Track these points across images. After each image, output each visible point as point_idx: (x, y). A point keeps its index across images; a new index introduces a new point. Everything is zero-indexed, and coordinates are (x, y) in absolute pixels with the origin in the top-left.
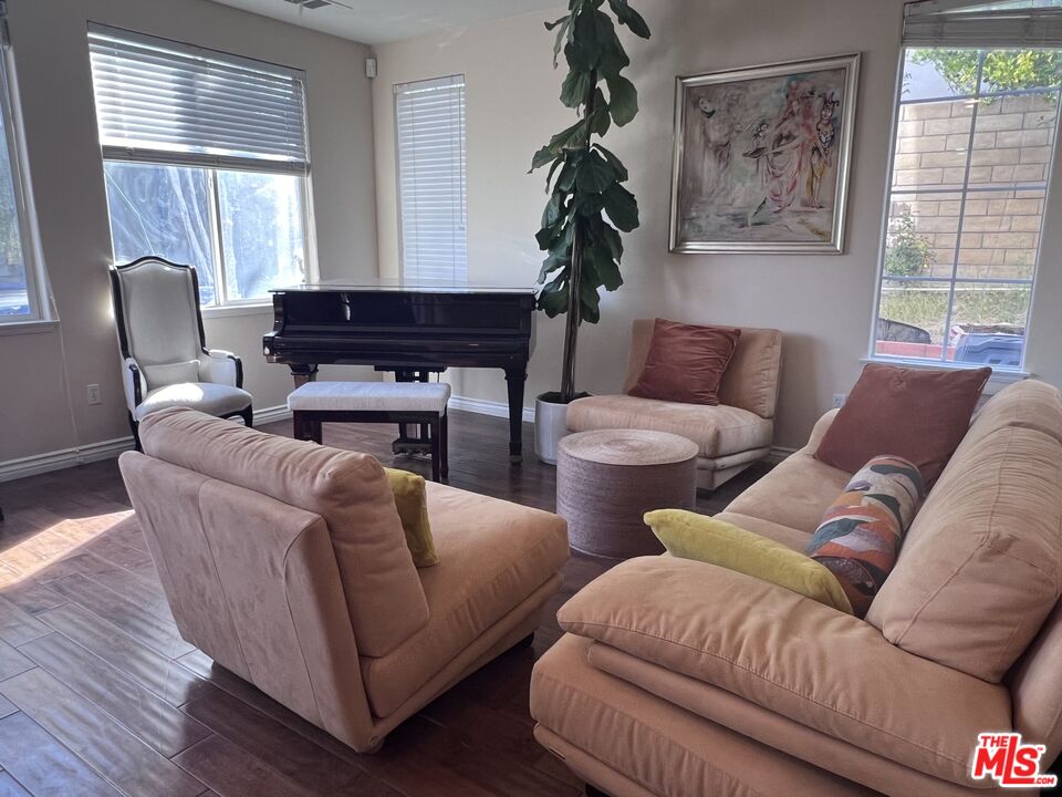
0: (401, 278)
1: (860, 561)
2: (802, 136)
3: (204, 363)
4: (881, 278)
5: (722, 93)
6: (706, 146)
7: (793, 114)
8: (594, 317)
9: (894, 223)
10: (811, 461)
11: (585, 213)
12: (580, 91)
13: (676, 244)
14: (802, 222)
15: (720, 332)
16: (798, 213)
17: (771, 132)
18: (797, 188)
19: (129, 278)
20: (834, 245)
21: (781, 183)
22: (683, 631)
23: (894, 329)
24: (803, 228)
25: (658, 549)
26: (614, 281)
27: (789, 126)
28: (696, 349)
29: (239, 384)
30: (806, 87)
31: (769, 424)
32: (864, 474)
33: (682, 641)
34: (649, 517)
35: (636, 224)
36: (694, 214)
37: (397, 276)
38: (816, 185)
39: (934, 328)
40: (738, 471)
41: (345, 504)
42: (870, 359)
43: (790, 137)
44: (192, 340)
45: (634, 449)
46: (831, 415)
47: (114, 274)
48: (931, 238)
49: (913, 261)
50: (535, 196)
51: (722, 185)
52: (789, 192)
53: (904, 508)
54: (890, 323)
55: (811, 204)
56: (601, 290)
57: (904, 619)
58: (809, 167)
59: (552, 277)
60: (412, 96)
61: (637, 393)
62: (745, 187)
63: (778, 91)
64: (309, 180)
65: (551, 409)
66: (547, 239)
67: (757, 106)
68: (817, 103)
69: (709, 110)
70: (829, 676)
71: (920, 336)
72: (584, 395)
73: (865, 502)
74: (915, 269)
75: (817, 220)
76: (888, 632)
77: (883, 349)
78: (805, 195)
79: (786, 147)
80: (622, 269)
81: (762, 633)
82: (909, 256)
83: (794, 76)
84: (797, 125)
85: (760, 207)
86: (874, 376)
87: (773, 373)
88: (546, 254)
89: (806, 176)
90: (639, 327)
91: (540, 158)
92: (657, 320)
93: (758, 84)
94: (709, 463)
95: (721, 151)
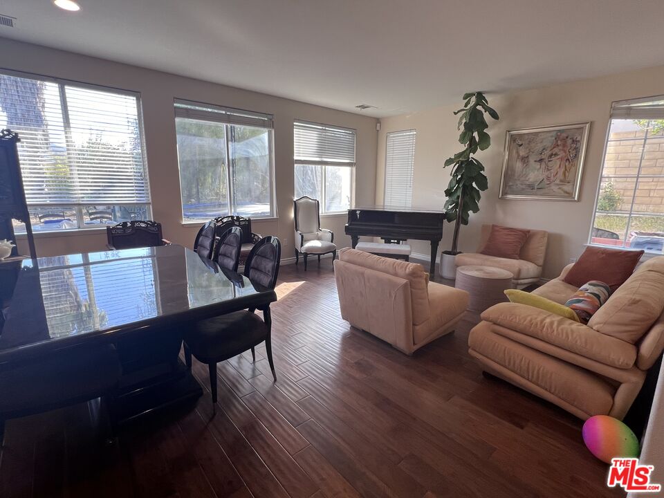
0: (384, 206)
1: (584, 311)
2: (562, 154)
3: (320, 233)
4: (596, 212)
5: (526, 137)
6: (518, 158)
7: (558, 145)
8: (466, 222)
9: (604, 185)
10: (561, 282)
11: (467, 184)
12: (467, 138)
13: (502, 195)
14: (559, 188)
15: (521, 231)
16: (558, 185)
17: (548, 153)
18: (558, 175)
19: (301, 203)
20: (574, 198)
21: (551, 173)
22: (525, 321)
23: (600, 232)
24: (560, 191)
25: (507, 300)
26: (476, 210)
27: (556, 150)
28: (510, 237)
29: (332, 242)
30: (564, 135)
31: (540, 268)
32: (585, 286)
33: (525, 323)
34: (505, 292)
35: (487, 188)
36: (511, 184)
37: (382, 204)
38: (567, 174)
39: (621, 233)
40: (526, 286)
41: (415, 277)
42: (588, 245)
43: (556, 155)
44: (316, 225)
45: (488, 273)
46: (571, 265)
47: (295, 202)
48: (622, 192)
49: (612, 202)
50: (446, 176)
51: (524, 173)
52: (554, 176)
53: (602, 298)
54: (598, 230)
55: (563, 181)
56: (470, 213)
57: (601, 323)
58: (564, 167)
59: (450, 207)
60: (394, 137)
61: (483, 253)
62: (535, 174)
63: (552, 136)
64: (354, 169)
65: (447, 257)
66: (449, 193)
67: (542, 142)
68: (569, 141)
69: (520, 143)
70: (575, 336)
71: (613, 236)
72: (460, 253)
73: (586, 294)
74: (613, 205)
75: (567, 188)
76: (594, 328)
77: (594, 241)
78: (562, 178)
79: (553, 158)
80: (479, 204)
81: (552, 323)
82: (610, 199)
83: (559, 131)
84: (560, 150)
85: (541, 182)
86: (591, 251)
87: (543, 248)
88: (447, 198)
89: (563, 170)
90: (485, 227)
91: (449, 162)
92: (493, 226)
93: (543, 134)
94: (515, 281)
95: (525, 160)
